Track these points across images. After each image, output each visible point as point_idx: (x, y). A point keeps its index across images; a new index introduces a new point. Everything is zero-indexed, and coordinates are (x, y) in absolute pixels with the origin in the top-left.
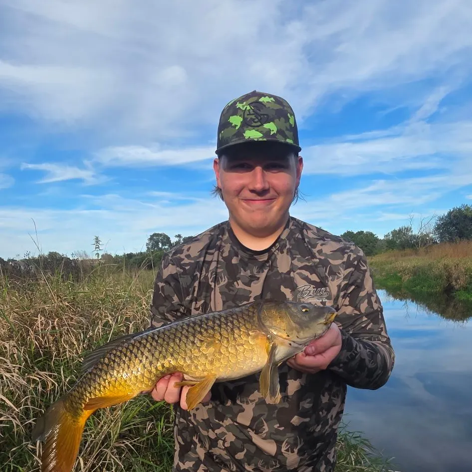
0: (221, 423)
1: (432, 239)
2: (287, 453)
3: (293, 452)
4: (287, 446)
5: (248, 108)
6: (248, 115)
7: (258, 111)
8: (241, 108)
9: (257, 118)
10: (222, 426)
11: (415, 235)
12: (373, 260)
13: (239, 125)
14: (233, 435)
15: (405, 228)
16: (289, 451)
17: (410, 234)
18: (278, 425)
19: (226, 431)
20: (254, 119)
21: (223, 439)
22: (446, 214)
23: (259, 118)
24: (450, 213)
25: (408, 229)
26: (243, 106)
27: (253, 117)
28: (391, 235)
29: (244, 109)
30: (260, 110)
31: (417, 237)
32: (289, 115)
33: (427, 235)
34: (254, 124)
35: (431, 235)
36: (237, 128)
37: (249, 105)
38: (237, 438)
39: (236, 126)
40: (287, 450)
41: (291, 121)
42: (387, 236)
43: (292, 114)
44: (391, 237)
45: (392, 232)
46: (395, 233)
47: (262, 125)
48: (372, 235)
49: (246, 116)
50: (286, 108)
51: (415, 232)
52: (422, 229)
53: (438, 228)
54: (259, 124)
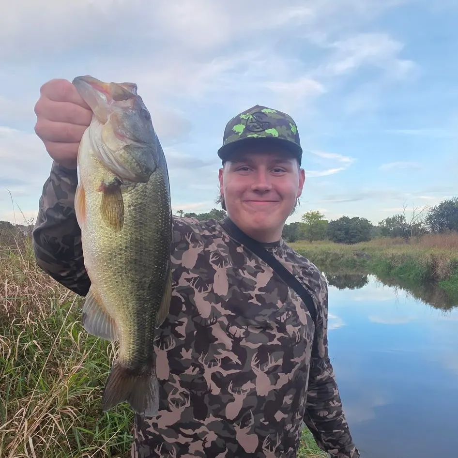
0: (201, 421)
1: (423, 229)
2: (267, 450)
3: (272, 450)
4: (268, 442)
5: (251, 117)
6: (250, 123)
7: (260, 120)
8: (245, 118)
9: (259, 125)
10: (203, 424)
11: (408, 225)
12: (365, 246)
13: (242, 131)
14: (215, 433)
15: (399, 217)
16: (268, 449)
17: (403, 222)
18: (264, 419)
19: (207, 430)
20: (256, 126)
21: (203, 439)
22: (438, 206)
23: (261, 125)
24: (442, 205)
25: (402, 218)
26: (246, 117)
27: (255, 124)
28: (385, 223)
29: (247, 118)
30: (262, 119)
31: (410, 226)
32: (290, 124)
33: (419, 225)
34: (256, 130)
35: (423, 225)
36: (240, 134)
37: (252, 115)
38: (219, 436)
39: (239, 133)
40: (267, 447)
41: (293, 129)
42: (381, 223)
43: (294, 124)
44: (385, 224)
45: (386, 220)
46: (388, 221)
47: (264, 130)
48: (366, 221)
49: (248, 124)
50: (287, 119)
51: (408, 221)
52: (415, 219)
53: (430, 218)
54: (261, 129)
